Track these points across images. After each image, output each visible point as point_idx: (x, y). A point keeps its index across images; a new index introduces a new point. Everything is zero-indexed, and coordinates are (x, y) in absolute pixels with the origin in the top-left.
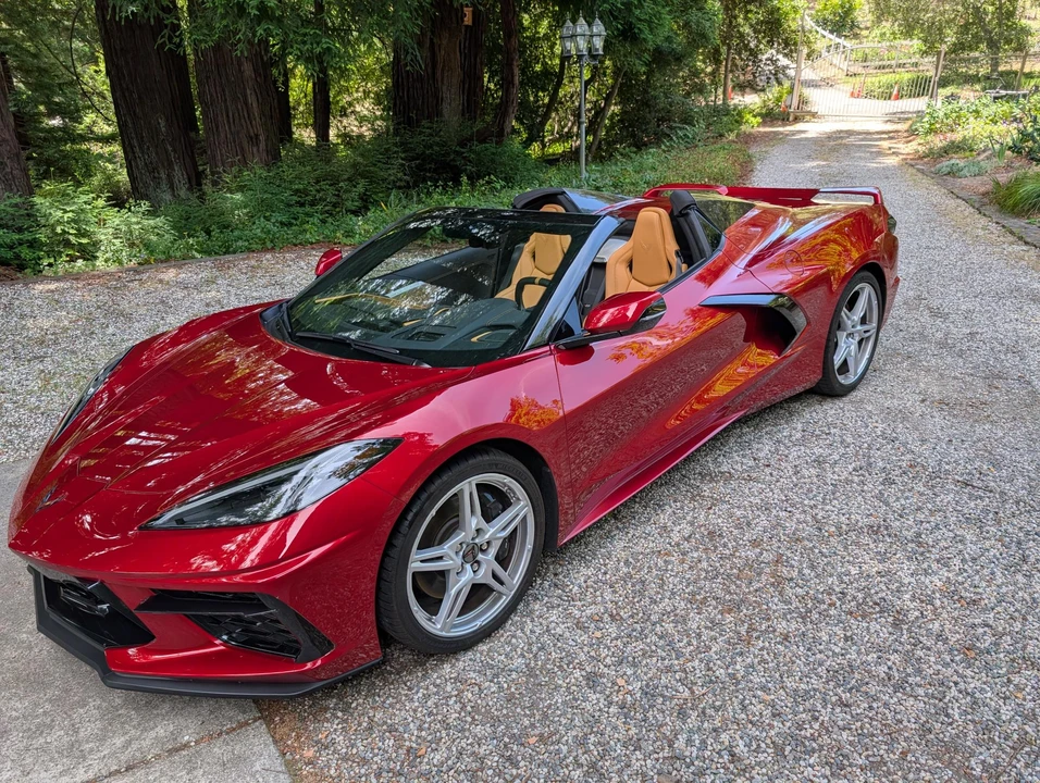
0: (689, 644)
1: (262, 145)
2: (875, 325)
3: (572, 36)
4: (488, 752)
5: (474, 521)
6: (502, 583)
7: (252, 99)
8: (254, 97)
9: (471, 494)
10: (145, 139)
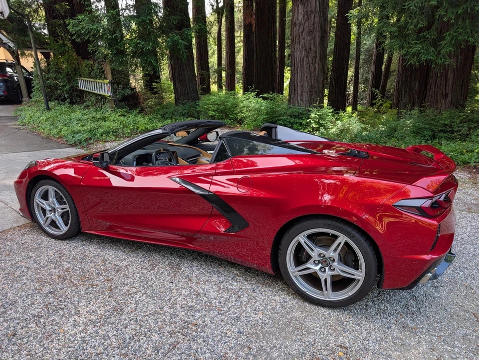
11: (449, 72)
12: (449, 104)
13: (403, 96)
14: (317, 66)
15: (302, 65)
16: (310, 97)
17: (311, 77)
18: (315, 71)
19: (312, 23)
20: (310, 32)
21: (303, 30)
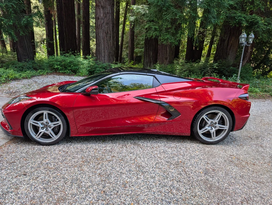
1: (168, 60)
2: (228, 127)
6: (53, 137)
9: (46, 114)
11: (167, 48)
12: (168, 62)
13: (145, 58)
14: (111, 41)
15: (104, 41)
16: (109, 58)
17: (109, 47)
18: (111, 44)
19: (108, 19)
20: (107, 24)
21: (104, 22)
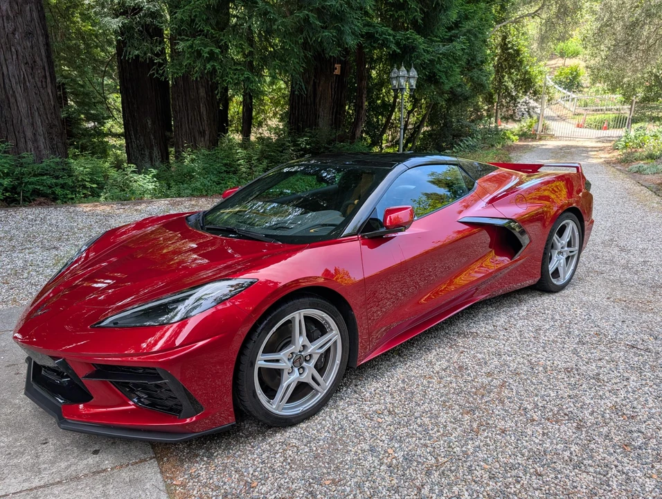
0: (438, 431)
1: (207, 137)
2: (577, 248)
3: (397, 77)
4: (297, 488)
5: (301, 340)
6: (318, 384)
7: (203, 110)
8: (204, 109)
9: (300, 321)
10: (139, 131)
